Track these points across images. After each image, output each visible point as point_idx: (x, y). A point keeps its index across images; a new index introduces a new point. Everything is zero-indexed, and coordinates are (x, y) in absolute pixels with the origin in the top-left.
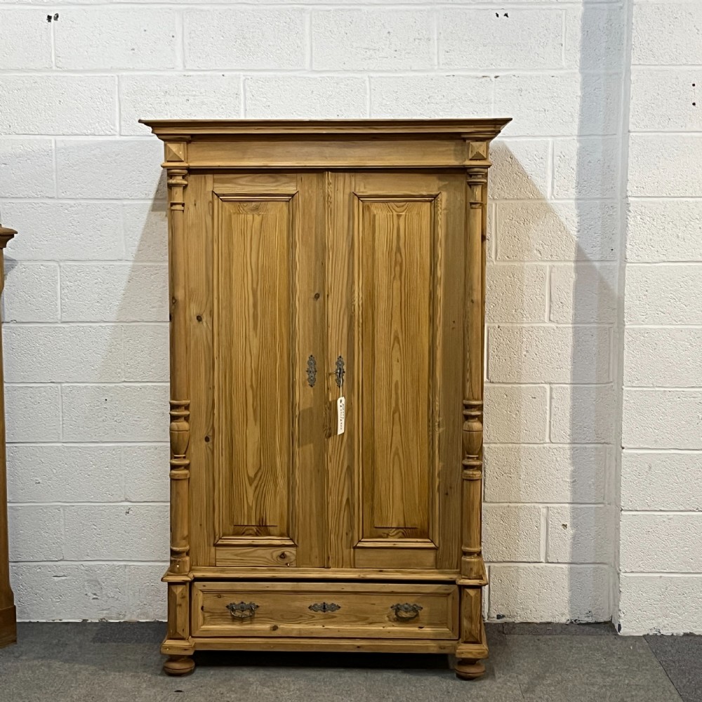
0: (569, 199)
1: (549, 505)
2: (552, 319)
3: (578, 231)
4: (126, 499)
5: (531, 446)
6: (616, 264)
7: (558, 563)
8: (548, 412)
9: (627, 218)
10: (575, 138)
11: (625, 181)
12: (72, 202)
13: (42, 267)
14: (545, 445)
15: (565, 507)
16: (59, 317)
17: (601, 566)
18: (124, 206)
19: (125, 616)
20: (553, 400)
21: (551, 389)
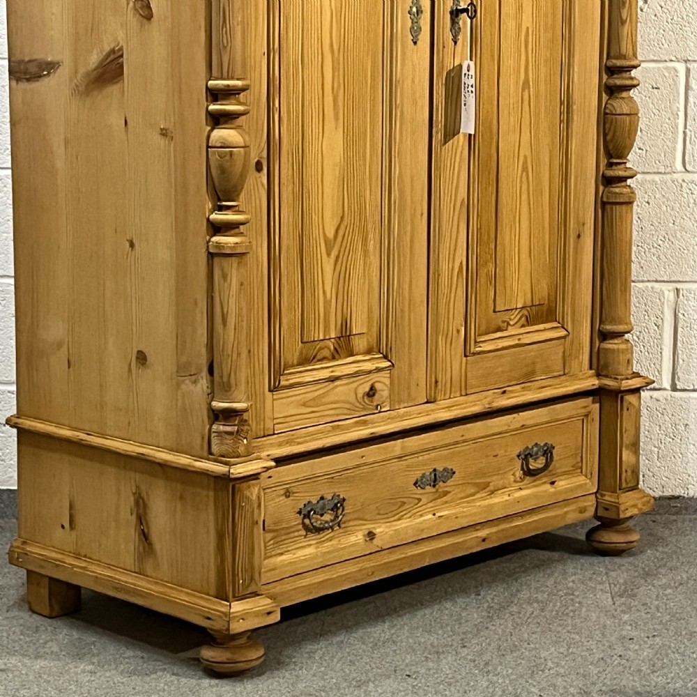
1: (679, 286)
5: (649, 177)
8: (682, 114)
14: (675, 176)
20: (691, 93)
21: (688, 70)
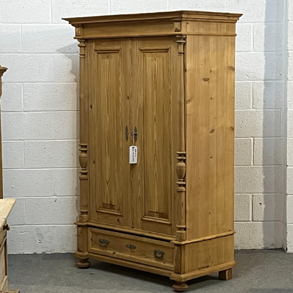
0: (261, 51)
1: (253, 194)
2: (254, 107)
3: (266, 66)
4: (55, 195)
5: (245, 166)
6: (283, 81)
7: (258, 221)
8: (252, 150)
9: (288, 60)
10: (263, 23)
11: (287, 43)
12: (28, 55)
13: (14, 85)
14: (251, 166)
15: (260, 195)
16: (23, 109)
17: (277, 222)
18: (54, 56)
19: (54, 250)
20: (255, 145)
21: (254, 140)
